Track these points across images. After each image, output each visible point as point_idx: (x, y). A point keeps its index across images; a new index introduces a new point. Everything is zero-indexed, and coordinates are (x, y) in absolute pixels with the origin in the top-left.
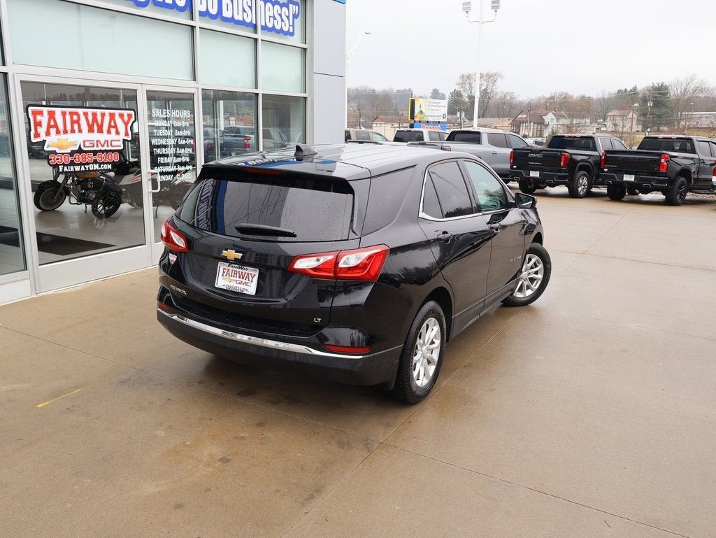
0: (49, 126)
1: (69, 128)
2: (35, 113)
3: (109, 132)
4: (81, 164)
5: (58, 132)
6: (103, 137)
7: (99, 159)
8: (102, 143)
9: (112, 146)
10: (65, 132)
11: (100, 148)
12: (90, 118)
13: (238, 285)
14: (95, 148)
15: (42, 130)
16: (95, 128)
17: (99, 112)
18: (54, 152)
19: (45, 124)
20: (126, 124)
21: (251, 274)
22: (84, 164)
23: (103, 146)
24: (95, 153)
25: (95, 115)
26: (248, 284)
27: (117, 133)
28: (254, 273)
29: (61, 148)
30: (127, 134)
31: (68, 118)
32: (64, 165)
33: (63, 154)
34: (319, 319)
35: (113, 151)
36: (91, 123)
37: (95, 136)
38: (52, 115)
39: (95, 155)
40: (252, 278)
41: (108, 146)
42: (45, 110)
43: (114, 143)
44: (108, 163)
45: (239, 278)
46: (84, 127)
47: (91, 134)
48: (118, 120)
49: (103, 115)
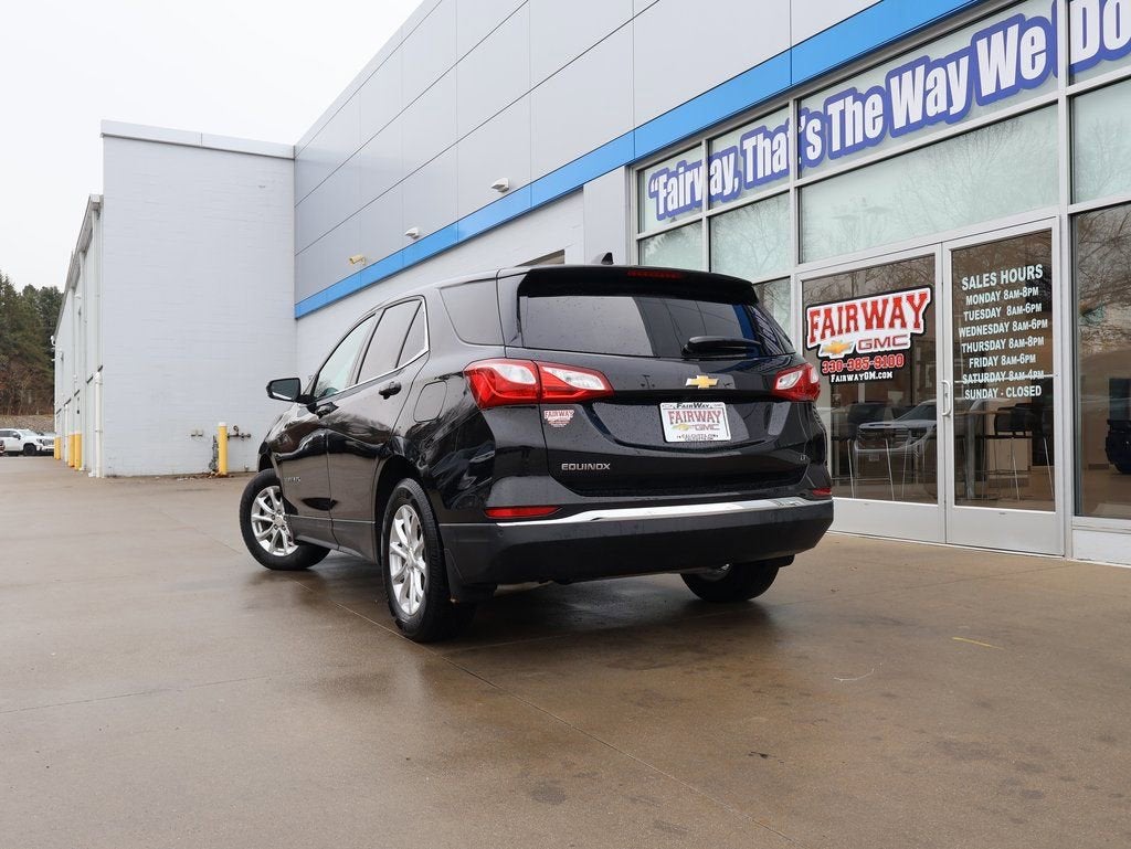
0: (825, 327)
1: (844, 326)
2: (813, 314)
4: (854, 372)
5: (833, 334)
6: (882, 334)
7: (876, 365)
8: (882, 341)
9: (894, 344)
10: (840, 332)
11: (879, 349)
12: (869, 309)
13: (703, 432)
14: (873, 350)
15: (818, 333)
16: (875, 322)
17: (880, 299)
18: (827, 358)
19: (821, 326)
20: (917, 310)
21: (714, 412)
22: (858, 373)
23: (882, 346)
24: (872, 356)
25: (875, 304)
26: (715, 427)
27: (904, 325)
29: (834, 352)
30: (917, 325)
31: (844, 314)
32: (836, 374)
33: (836, 360)
35: (896, 352)
36: (869, 316)
37: (875, 333)
38: (828, 312)
39: (872, 359)
40: (718, 417)
41: (889, 345)
42: (822, 308)
43: (898, 341)
44: (888, 370)
45: (698, 420)
46: (862, 322)
47: (869, 332)
48: (906, 305)
49: (885, 302)
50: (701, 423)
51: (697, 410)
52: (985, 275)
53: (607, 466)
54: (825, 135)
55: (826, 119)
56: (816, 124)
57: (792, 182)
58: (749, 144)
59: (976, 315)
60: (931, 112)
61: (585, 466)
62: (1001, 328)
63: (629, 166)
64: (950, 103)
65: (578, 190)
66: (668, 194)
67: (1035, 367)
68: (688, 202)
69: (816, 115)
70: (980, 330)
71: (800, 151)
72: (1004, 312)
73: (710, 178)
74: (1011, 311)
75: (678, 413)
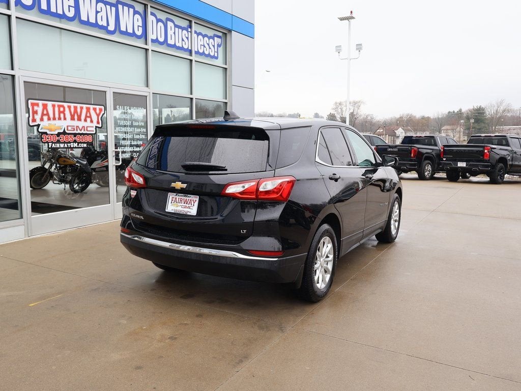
0: (43, 115)
1: (57, 116)
2: (33, 105)
3: (85, 120)
4: (64, 143)
5: (49, 119)
6: (81, 124)
7: (77, 140)
8: (81, 128)
9: (87, 130)
10: (54, 119)
11: (79, 132)
12: (72, 110)
13: (184, 209)
14: (75, 132)
15: (38, 117)
16: (76, 117)
17: (79, 106)
18: (46, 133)
19: (40, 113)
20: (98, 115)
21: (193, 200)
22: (67, 143)
23: (81, 130)
24: (75, 135)
25: (76, 108)
26: (191, 208)
27: (92, 121)
28: (195, 199)
29: (51, 130)
30: (98, 123)
31: (57, 109)
32: (52, 142)
33: (52, 135)
34: (245, 231)
35: (88, 134)
36: (73, 114)
37: (76, 123)
38: (45, 106)
39: (75, 136)
40: (194, 203)
42: (41, 103)
43: (89, 129)
44: (84, 143)
45: (184, 203)
46: (68, 116)
47: (73, 122)
48: (92, 112)
49: (82, 108)
50: (185, 205)
59: (122, 123)
72: (132, 123)
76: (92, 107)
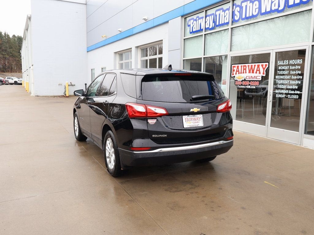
0: (237, 71)
1: (242, 72)
2: (234, 67)
3: (256, 73)
4: (244, 85)
5: (239, 73)
6: (253, 75)
7: (251, 84)
8: (253, 77)
9: (256, 78)
10: (241, 73)
11: (252, 79)
12: (250, 67)
13: (195, 124)
14: (250, 79)
15: (234, 73)
16: (251, 71)
17: (253, 64)
18: (237, 80)
19: (235, 71)
20: (264, 69)
23: (253, 79)
24: (250, 81)
25: (252, 66)
27: (260, 73)
29: (239, 79)
30: (263, 74)
31: (243, 68)
32: (239, 85)
33: (239, 81)
35: (257, 81)
36: (250, 69)
37: (251, 74)
38: (238, 67)
39: (250, 82)
41: (255, 78)
42: (236, 65)
43: (258, 78)
44: (254, 86)
45: (194, 120)
46: (247, 71)
47: (249, 74)
48: (261, 67)
49: (255, 66)
50: (195, 121)
51: (194, 117)
52: (285, 61)
53: (166, 136)
54: (240, 12)
55: (241, 7)
56: (238, 9)
57: (230, 26)
58: (218, 13)
59: (281, 72)
60: (273, 9)
61: (159, 136)
62: (288, 77)
63: (182, 16)
64: (279, 6)
65: (167, 22)
66: (193, 26)
67: (297, 90)
68: (199, 29)
69: (238, 6)
70: (282, 77)
71: (233, 17)
72: (289, 72)
73: (206, 22)
74: (292, 72)
75: (188, 118)
76: (260, 64)
